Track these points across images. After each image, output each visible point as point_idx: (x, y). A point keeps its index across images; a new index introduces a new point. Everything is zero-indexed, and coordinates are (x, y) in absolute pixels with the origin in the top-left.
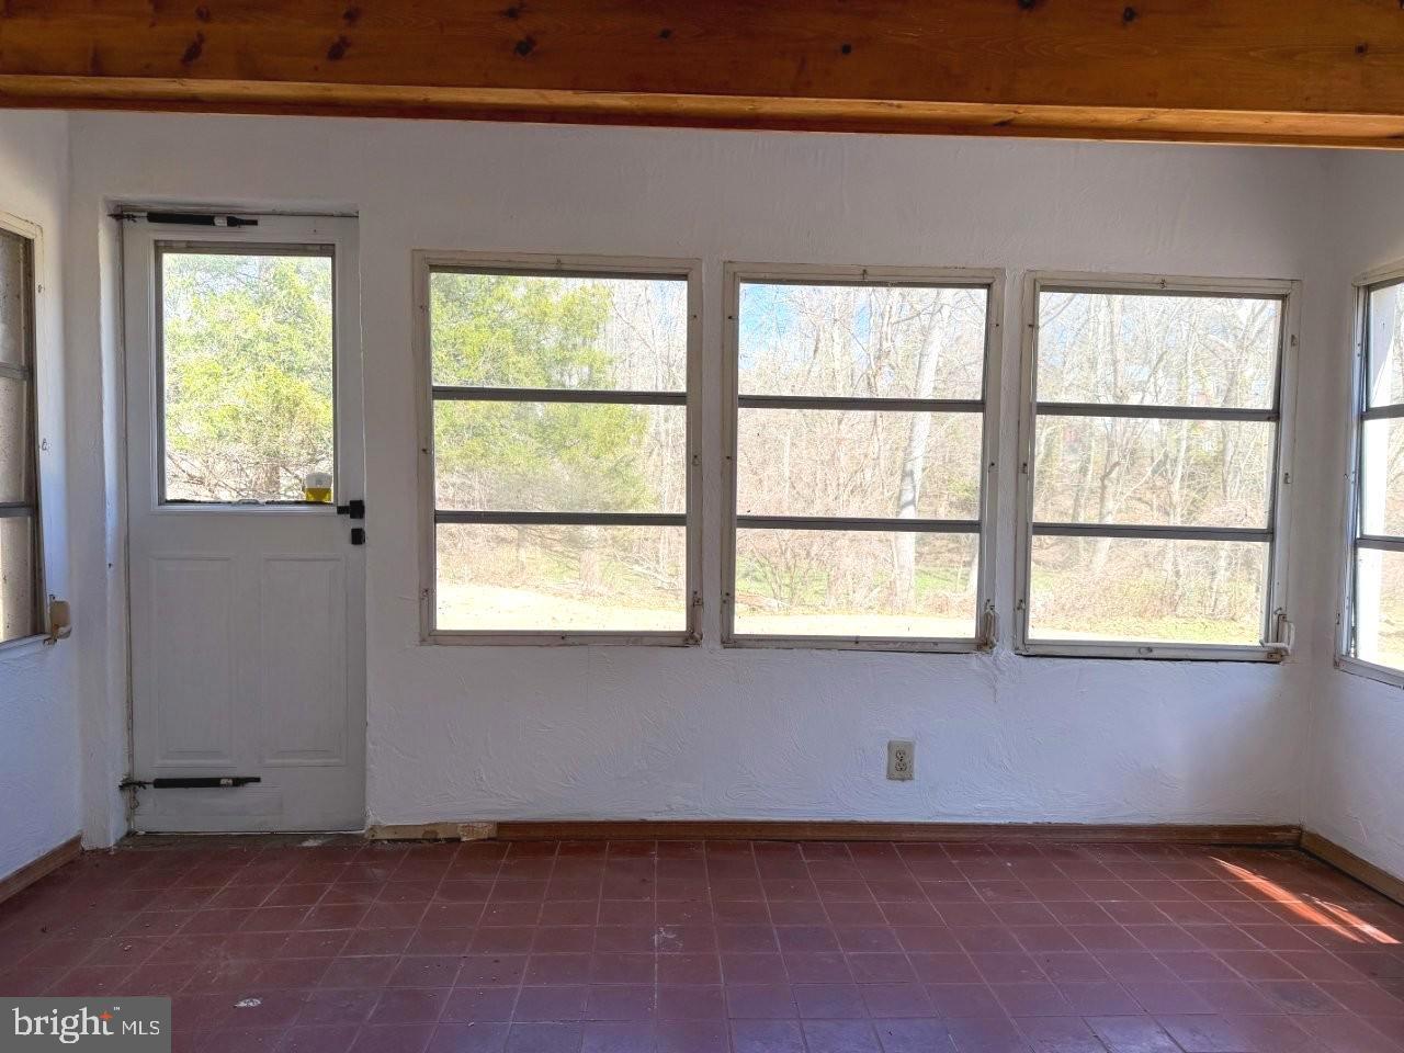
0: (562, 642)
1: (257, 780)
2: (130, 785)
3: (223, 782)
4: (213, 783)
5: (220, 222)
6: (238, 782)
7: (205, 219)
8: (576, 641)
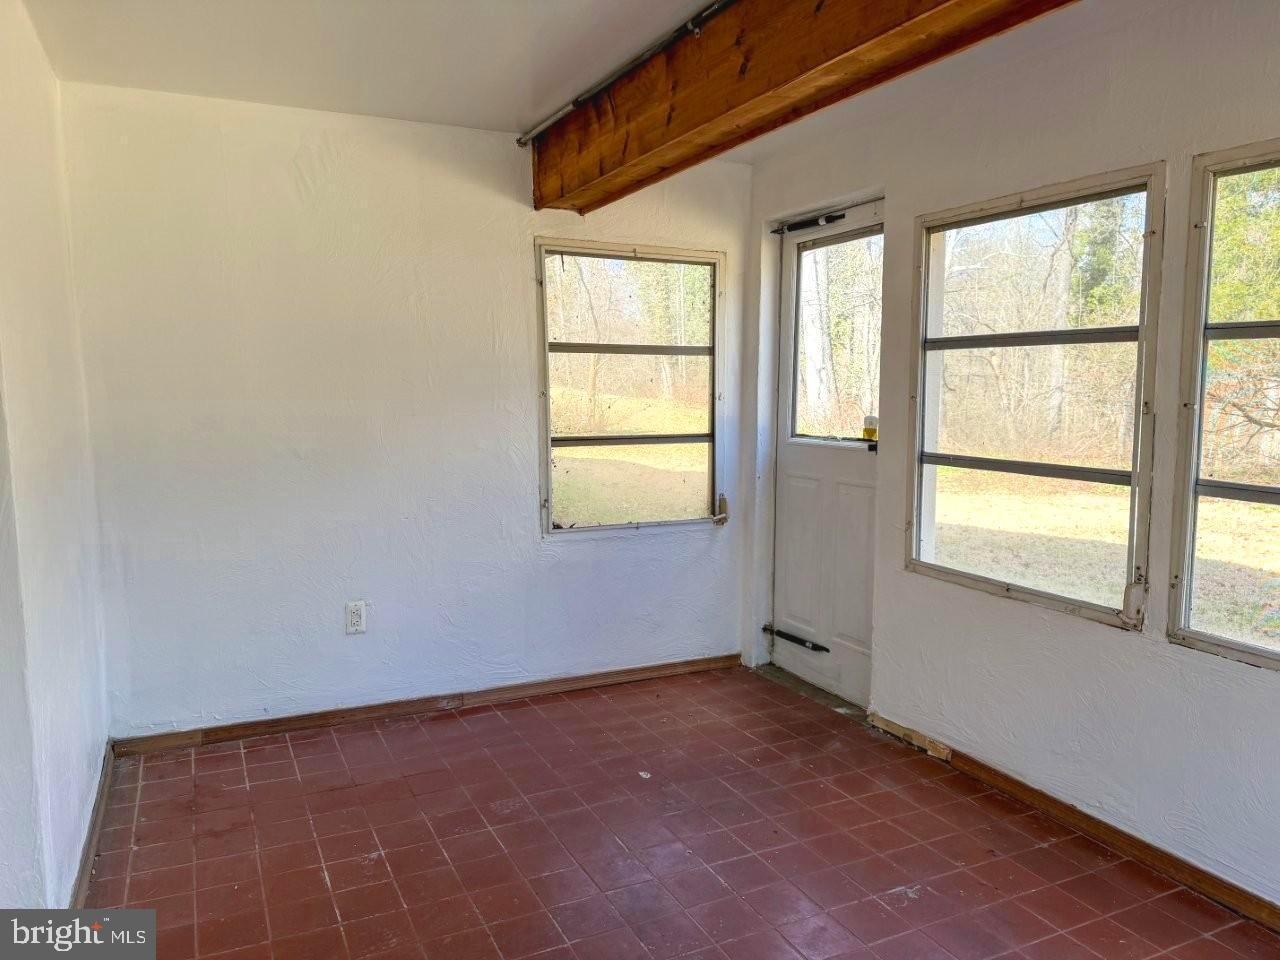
0: (1006, 593)
1: (827, 650)
2: (768, 629)
3: (807, 644)
4: (801, 642)
5: (822, 222)
6: (817, 648)
7: (812, 223)
8: (1021, 596)
